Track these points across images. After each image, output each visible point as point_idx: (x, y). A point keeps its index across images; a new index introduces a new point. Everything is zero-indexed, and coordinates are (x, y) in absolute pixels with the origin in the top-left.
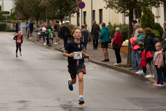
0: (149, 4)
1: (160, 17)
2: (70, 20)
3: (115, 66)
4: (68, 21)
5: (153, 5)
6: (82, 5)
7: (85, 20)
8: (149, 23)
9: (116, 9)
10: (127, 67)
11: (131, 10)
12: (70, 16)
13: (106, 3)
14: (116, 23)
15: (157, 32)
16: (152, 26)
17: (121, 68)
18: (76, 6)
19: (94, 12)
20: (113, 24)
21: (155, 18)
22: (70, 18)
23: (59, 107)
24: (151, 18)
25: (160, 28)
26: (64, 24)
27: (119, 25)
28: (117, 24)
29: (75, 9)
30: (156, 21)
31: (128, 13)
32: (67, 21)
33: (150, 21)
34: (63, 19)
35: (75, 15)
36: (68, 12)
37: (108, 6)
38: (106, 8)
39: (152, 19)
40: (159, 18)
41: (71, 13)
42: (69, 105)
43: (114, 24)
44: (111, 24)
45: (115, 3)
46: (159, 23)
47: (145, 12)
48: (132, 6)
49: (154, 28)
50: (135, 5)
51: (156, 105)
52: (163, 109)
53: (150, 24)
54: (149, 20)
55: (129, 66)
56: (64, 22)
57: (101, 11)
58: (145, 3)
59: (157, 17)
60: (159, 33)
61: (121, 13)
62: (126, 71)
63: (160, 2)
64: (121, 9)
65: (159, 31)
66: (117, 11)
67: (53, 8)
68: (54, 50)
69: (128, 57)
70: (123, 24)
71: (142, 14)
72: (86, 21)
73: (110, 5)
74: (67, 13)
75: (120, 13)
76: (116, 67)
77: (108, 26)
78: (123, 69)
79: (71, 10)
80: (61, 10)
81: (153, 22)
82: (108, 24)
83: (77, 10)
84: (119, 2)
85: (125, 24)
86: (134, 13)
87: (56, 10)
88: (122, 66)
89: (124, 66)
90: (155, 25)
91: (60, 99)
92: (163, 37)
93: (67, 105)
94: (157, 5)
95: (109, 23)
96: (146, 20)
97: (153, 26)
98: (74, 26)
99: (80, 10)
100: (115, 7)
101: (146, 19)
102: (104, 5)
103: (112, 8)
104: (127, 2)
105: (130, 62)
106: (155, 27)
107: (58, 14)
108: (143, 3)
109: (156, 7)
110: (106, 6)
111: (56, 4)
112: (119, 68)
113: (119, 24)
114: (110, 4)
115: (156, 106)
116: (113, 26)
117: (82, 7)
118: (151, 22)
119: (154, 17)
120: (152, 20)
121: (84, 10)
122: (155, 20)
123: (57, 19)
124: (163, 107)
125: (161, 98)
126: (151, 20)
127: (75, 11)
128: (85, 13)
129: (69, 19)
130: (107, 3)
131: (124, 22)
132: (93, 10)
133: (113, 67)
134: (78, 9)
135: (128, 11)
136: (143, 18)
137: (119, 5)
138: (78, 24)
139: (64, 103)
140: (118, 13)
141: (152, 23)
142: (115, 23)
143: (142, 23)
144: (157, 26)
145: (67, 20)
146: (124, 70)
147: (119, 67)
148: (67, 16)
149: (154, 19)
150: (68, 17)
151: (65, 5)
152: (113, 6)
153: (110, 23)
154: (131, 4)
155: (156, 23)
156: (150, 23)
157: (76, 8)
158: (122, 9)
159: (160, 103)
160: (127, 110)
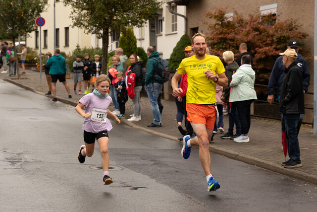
0: (129, 23)
1: (143, 39)
2: (25, 41)
4: (23, 43)
5: (134, 24)
6: (42, 22)
7: (46, 40)
9: (86, 28)
11: (105, 30)
12: (26, 36)
13: (73, 19)
18: (33, 22)
19: (57, 30)
20: (82, 48)
21: (138, 41)
22: (26, 39)
23: (4, 161)
24: (131, 41)
26: (18, 46)
28: (87, 48)
29: (32, 27)
30: (139, 45)
31: (101, 33)
32: (21, 43)
33: (131, 45)
34: (16, 39)
35: (33, 34)
36: (23, 30)
37: (75, 24)
38: (73, 27)
40: (143, 41)
41: (27, 32)
42: (17, 158)
44: (81, 47)
45: (85, 21)
46: (142, 47)
47: (124, 33)
48: (106, 25)
50: (110, 23)
51: (134, 158)
54: (129, 43)
56: (17, 44)
57: (67, 29)
58: (123, 22)
59: (139, 40)
61: (92, 34)
63: (143, 20)
64: (92, 29)
66: (86, 31)
67: (2, 24)
68: (3, 81)
71: (121, 35)
72: (46, 43)
73: (78, 23)
74: (22, 32)
75: (90, 34)
77: (76, 50)
79: (27, 27)
80: (13, 27)
81: (134, 46)
82: (76, 48)
83: (35, 28)
84: (90, 20)
85: (98, 48)
86: (109, 34)
87: (7, 27)
90: (137, 50)
91: (7, 149)
93: (15, 158)
94: (140, 25)
96: (125, 43)
97: (135, 51)
98: (31, 49)
99: (39, 28)
100: (84, 25)
102: (70, 23)
103: (80, 26)
104: (100, 20)
107: (9, 34)
108: (121, 21)
109: (138, 27)
110: (72, 24)
111: (6, 20)
113: (91, 48)
114: (77, 21)
115: (134, 160)
116: (82, 50)
117: (41, 24)
119: (136, 40)
120: (133, 44)
121: (43, 28)
122: (137, 44)
123: (8, 39)
124: (143, 161)
127: (32, 29)
128: (46, 31)
129: (24, 39)
130: (74, 21)
131: (98, 46)
132: (57, 27)
134: (37, 27)
135: (101, 32)
136: (122, 41)
137: (89, 24)
138: (37, 47)
139: (12, 156)
140: (88, 34)
141: (133, 48)
142: (84, 47)
144: (140, 52)
145: (21, 40)
148: (21, 35)
149: (136, 42)
150: (22, 37)
151: (19, 21)
152: (82, 24)
153: (78, 46)
154: (105, 22)
155: (139, 47)
156: (131, 48)
157: (34, 25)
158: (94, 28)
159: (139, 155)
160: (95, 165)
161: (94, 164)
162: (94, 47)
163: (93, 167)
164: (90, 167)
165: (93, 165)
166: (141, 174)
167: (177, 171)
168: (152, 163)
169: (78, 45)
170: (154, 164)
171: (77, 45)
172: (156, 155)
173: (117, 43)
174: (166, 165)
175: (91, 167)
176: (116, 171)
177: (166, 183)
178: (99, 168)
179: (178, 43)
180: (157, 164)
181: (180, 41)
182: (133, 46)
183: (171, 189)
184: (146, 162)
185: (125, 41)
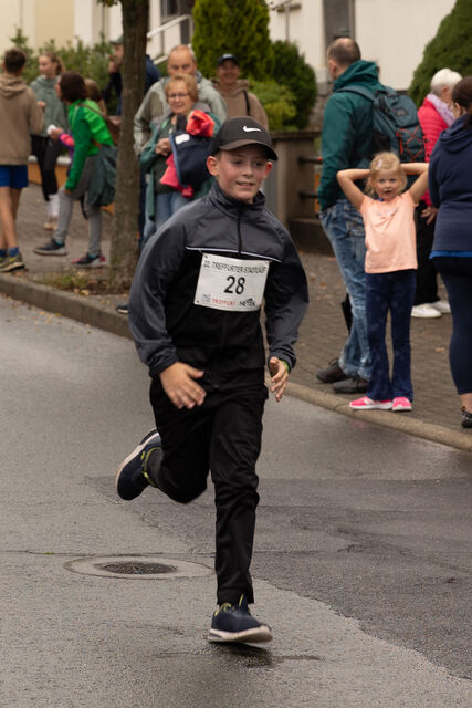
1: (297, 7)
3: (43, 288)
8: (237, 44)
10: (111, 291)
14: (52, 41)
15: (283, 93)
16: (254, 60)
17: (73, 296)
20: (36, 44)
21: (273, 15)
24: (247, 14)
25: (299, 72)
27: (72, 50)
28: (59, 47)
30: (277, 31)
33: (243, 32)
39: (256, 22)
40: (293, 17)
43: (42, 45)
44: (30, 45)
46: (292, 40)
49: (268, 71)
52: (303, 552)
53: (245, 48)
54: (236, 25)
55: (124, 283)
59: (281, 10)
60: (290, 96)
62: (100, 313)
65: (295, 89)
69: (118, 233)
70: (92, 46)
76: (47, 294)
78: (83, 307)
81: (258, 37)
85: (102, 48)
88: (82, 286)
89: (90, 288)
90: (271, 55)
92: (313, 119)
95: (14, 40)
96: (220, 25)
97: (262, 58)
101: (221, 20)
105: (123, 263)
106: (269, 62)
112: (63, 299)
113: (75, 45)
118: (248, 34)
119: (266, 10)
120: (254, 27)
122: (270, 26)
124: (300, 534)
125: (294, 482)
126: (251, 23)
131: (103, 36)
133: (31, 290)
136: (205, 14)
141: (253, 44)
142: (48, 40)
143: (202, 41)
144: (284, 61)
146: (92, 310)
147: (65, 289)
149: (265, 20)
153: (19, 40)
155: (279, 42)
156: (243, 44)
159: (285, 509)
160: (92, 556)
161: (85, 550)
162: (89, 39)
163: (86, 567)
164: (68, 566)
165: (83, 557)
166: (294, 595)
167: (450, 581)
168: (343, 542)
169: (19, 31)
170: (350, 548)
171: (14, 36)
172: (358, 506)
173: (184, 26)
174: (403, 553)
175: (75, 566)
176: (185, 583)
177: (407, 636)
178: (109, 567)
179: (443, 23)
180: (362, 550)
181: (454, 12)
182: (252, 38)
183: (429, 665)
184: (315, 540)
185: (218, 15)
